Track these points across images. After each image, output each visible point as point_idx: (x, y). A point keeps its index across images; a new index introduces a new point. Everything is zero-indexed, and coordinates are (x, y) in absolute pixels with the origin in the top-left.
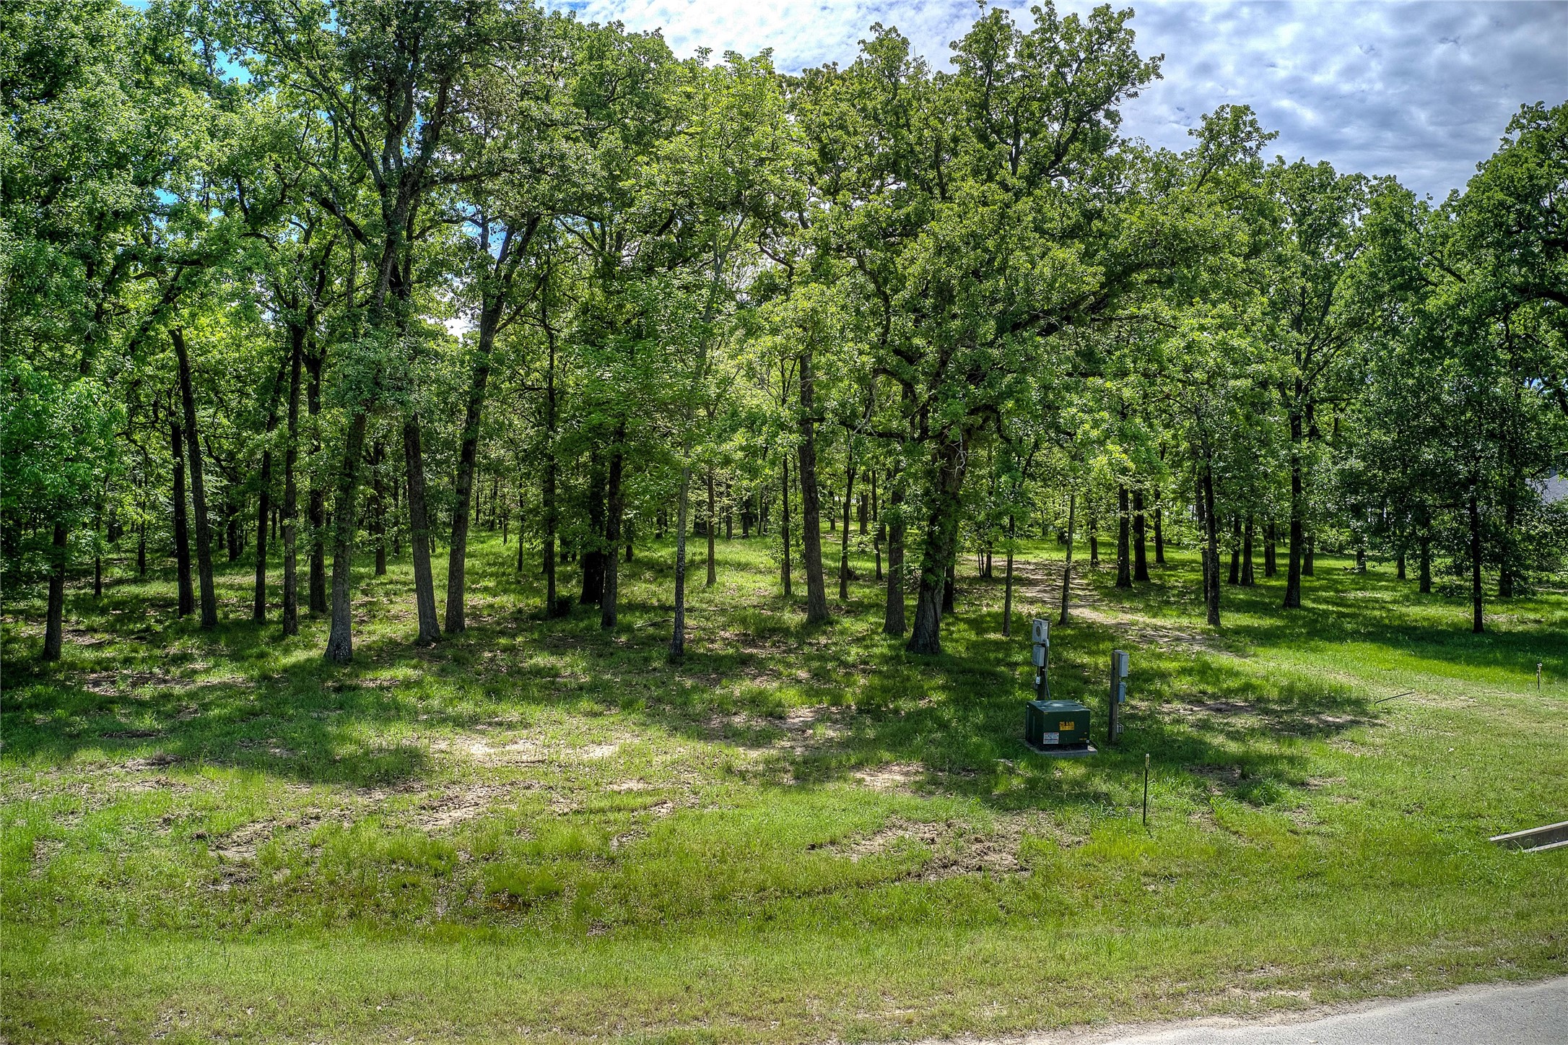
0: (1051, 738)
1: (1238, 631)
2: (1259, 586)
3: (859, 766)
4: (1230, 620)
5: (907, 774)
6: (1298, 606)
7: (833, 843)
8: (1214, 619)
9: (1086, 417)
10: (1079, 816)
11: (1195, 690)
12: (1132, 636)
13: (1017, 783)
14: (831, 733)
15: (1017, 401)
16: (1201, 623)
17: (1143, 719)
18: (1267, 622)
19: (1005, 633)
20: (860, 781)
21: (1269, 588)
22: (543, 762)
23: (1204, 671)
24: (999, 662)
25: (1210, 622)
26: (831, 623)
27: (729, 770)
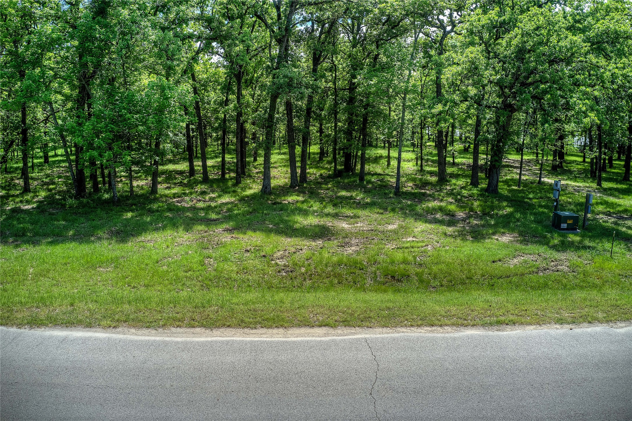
0: (564, 226)
1: (610, 189)
2: (608, 172)
3: (494, 234)
4: (606, 185)
5: (513, 237)
6: (629, 180)
7: (500, 260)
8: (599, 184)
9: (580, 102)
10: (586, 254)
11: (605, 210)
12: (570, 189)
13: (556, 242)
14: (475, 222)
15: (551, 95)
16: (594, 185)
17: (592, 220)
18: (619, 186)
19: (519, 186)
20: (497, 240)
21: (613, 172)
22: (372, 230)
23: (606, 203)
24: (524, 197)
25: (598, 185)
26: (447, 181)
27: (445, 234)
